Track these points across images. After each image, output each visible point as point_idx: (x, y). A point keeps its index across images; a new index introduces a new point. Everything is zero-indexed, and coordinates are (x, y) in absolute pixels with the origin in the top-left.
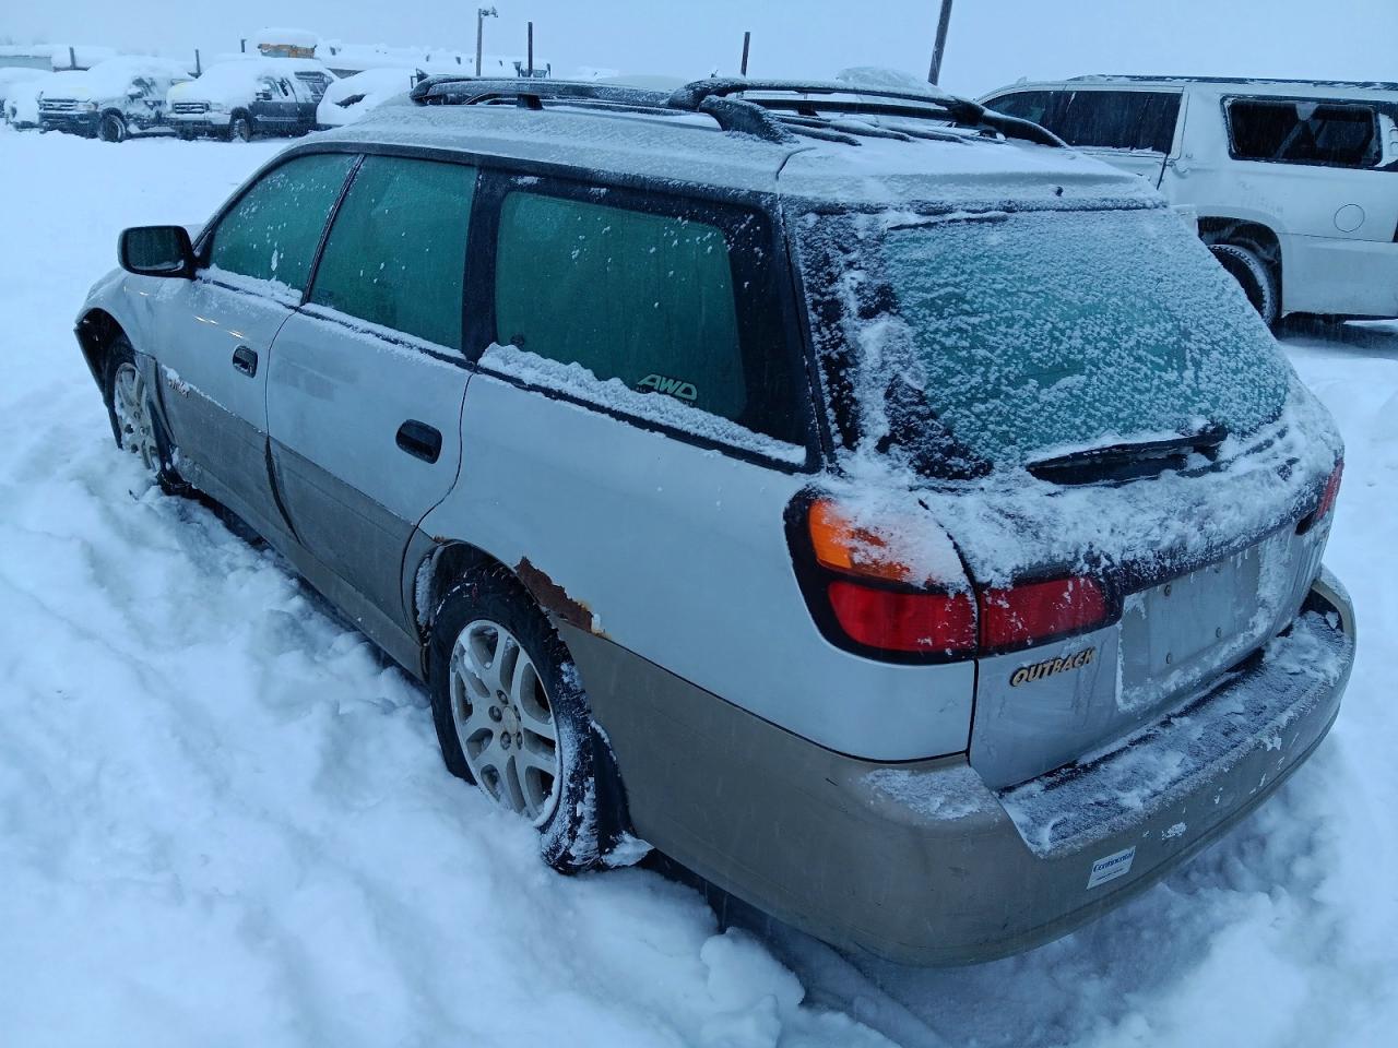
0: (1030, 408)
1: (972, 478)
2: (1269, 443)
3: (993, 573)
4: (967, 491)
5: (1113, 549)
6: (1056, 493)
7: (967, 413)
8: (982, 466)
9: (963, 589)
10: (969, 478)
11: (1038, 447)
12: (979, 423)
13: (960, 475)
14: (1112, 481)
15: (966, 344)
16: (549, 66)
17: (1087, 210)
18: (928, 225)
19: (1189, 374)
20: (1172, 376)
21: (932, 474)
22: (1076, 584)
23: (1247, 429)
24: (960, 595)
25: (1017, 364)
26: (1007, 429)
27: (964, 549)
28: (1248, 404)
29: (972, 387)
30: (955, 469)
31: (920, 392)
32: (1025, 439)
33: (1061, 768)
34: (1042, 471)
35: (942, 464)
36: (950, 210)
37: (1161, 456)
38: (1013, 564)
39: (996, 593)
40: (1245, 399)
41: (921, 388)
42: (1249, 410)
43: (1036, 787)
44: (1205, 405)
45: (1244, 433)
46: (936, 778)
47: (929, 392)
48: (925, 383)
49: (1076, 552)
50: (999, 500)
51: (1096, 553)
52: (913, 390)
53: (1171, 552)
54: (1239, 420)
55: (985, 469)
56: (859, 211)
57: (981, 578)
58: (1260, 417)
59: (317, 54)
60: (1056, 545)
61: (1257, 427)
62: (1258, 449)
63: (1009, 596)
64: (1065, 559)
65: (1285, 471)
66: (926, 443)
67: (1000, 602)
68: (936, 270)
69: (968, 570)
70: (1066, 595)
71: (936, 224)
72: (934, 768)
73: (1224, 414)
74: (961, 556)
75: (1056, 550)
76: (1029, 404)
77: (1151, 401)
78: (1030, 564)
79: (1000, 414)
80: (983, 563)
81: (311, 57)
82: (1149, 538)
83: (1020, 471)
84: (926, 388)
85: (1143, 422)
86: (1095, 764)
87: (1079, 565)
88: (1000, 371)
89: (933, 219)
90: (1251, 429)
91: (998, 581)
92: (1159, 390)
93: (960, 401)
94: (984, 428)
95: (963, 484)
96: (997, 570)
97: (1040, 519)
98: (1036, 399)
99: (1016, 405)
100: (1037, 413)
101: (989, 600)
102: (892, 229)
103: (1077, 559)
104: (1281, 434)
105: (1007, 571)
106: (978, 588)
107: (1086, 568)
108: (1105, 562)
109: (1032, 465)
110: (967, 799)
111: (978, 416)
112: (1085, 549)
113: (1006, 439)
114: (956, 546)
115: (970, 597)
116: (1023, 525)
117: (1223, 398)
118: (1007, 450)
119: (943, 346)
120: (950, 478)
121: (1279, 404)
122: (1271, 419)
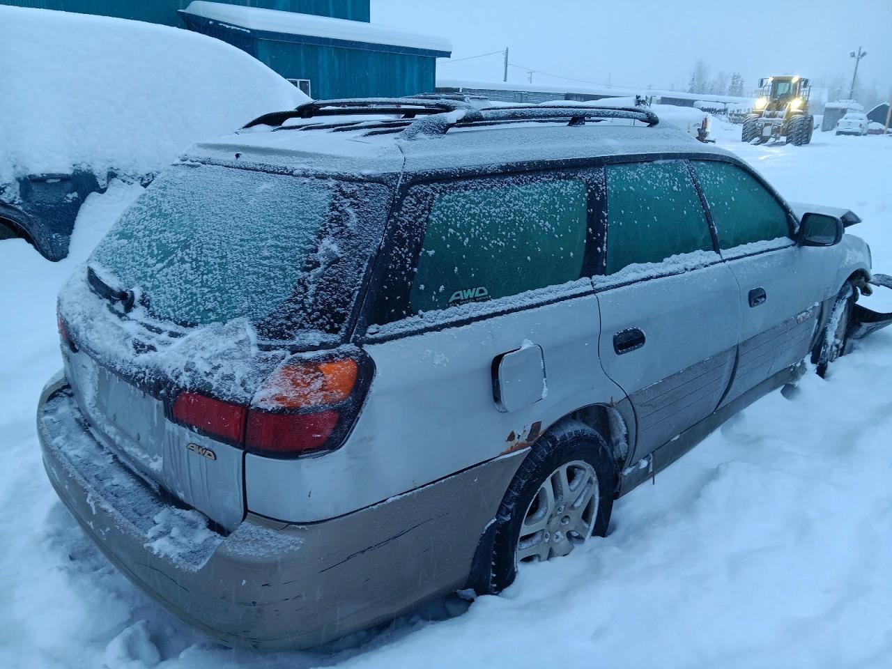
2: (159, 331)
19: (160, 266)
20: (151, 261)
23: (157, 314)
28: (172, 303)
40: (175, 299)
42: (169, 306)
44: (149, 285)
45: (152, 314)
54: (158, 305)
58: (172, 314)
61: (165, 319)
62: (150, 328)
65: (139, 348)
73: (152, 296)
76: (109, 244)
77: (132, 267)
90: (159, 316)
92: (140, 264)
98: (112, 243)
100: (107, 248)
104: (173, 335)
117: (161, 288)
121: (199, 321)
122: (180, 322)
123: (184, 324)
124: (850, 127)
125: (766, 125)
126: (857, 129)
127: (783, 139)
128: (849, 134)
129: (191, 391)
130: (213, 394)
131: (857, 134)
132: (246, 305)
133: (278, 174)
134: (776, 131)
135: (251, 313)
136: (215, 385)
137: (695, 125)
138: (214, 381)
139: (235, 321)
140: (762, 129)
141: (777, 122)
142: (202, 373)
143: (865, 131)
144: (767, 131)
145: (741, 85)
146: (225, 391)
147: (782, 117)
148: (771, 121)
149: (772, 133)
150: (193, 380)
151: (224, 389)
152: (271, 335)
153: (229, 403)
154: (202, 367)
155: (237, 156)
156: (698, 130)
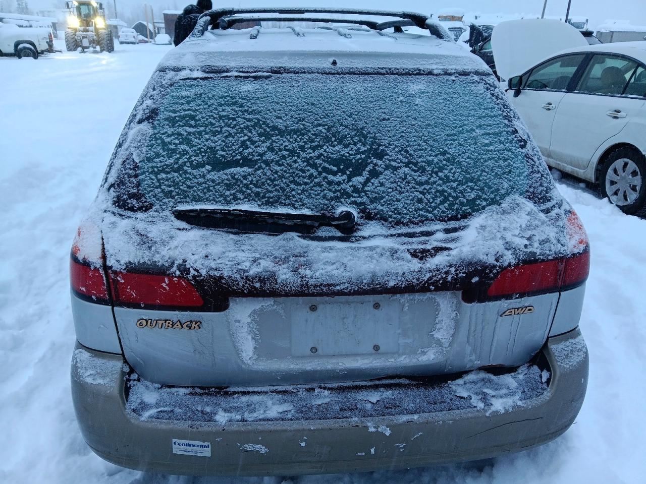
0: (196, 181)
1: (137, 211)
2: (427, 233)
3: (114, 261)
4: (128, 217)
5: (201, 267)
6: (183, 229)
7: (154, 177)
8: (146, 207)
9: (98, 266)
10: (135, 211)
11: (188, 202)
12: (157, 184)
13: (132, 209)
14: (236, 230)
15: (177, 141)
16: (587, 20)
17: (355, 74)
18: (206, 78)
21: (118, 206)
22: (171, 280)
23: (406, 221)
24: (96, 269)
25: (203, 156)
26: (173, 189)
27: (106, 246)
28: (421, 205)
29: (166, 165)
30: (130, 205)
31: (137, 163)
32: (182, 197)
33: (212, 388)
34: (181, 216)
35: (125, 202)
36: (227, 71)
37: (289, 223)
38: (127, 260)
39: (115, 273)
40: (419, 202)
41: (137, 161)
42: (417, 210)
43: (183, 391)
44: (363, 200)
45: (399, 223)
46: (99, 361)
47: (140, 165)
48: (141, 159)
49: (173, 263)
50: (141, 226)
51: (188, 266)
52: (134, 162)
53: (261, 280)
54: (399, 213)
55: (146, 208)
56: (172, 70)
57: (109, 263)
58: (431, 215)
59: (463, 19)
60: (158, 256)
61: (421, 221)
62: (410, 235)
63: (124, 277)
64: (163, 265)
66: (124, 189)
67: (118, 278)
68: (189, 102)
69: (104, 257)
70: (164, 285)
71: (211, 78)
72: (103, 357)
73: (381, 208)
74: (103, 249)
75: (157, 258)
76: (197, 179)
77: (304, 190)
78: (138, 262)
79: (174, 181)
80: (111, 255)
81: (461, 21)
82: (239, 267)
83: (167, 213)
84: (140, 162)
85: (288, 201)
86: (235, 393)
87: (172, 270)
88: (190, 158)
89: (211, 75)
90: (412, 222)
91: (117, 267)
93: (154, 171)
94: (160, 187)
95: (129, 213)
96: (117, 261)
97: (158, 240)
98: (204, 176)
99: (188, 178)
100: (200, 184)
101: (112, 276)
102: (180, 79)
103: (171, 266)
104: (451, 230)
105: (122, 262)
106: (106, 268)
107: (178, 273)
108: (192, 272)
109: (176, 211)
110: (104, 377)
111: (158, 180)
112: (180, 262)
113: (168, 195)
114: (103, 244)
115: (101, 271)
116: (144, 240)
117: (389, 198)
118: (166, 200)
119: (163, 142)
120: (125, 210)
121: (469, 210)
122: (446, 219)
123: (455, 218)
124: (127, 38)
125: (84, 38)
126: (133, 40)
127: (98, 48)
128: (128, 43)
129: (516, 265)
130: (539, 259)
131: (133, 43)
132: (506, 185)
133: (414, 74)
134: (92, 42)
135: (515, 190)
136: (538, 252)
137: (43, 39)
138: (536, 248)
139: (508, 199)
140: (81, 41)
141: (91, 35)
142: (522, 247)
143: (137, 41)
144: (85, 43)
145: (26, 6)
146: (548, 252)
147: (92, 32)
148: (86, 35)
149: (90, 44)
150: (516, 255)
151: (546, 251)
152: (541, 201)
153: (555, 259)
154: (520, 242)
155: (334, 63)
156: (47, 42)
